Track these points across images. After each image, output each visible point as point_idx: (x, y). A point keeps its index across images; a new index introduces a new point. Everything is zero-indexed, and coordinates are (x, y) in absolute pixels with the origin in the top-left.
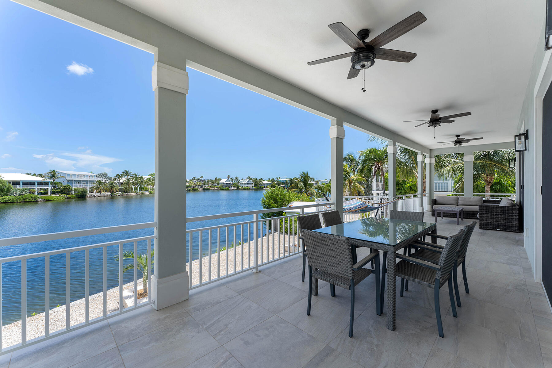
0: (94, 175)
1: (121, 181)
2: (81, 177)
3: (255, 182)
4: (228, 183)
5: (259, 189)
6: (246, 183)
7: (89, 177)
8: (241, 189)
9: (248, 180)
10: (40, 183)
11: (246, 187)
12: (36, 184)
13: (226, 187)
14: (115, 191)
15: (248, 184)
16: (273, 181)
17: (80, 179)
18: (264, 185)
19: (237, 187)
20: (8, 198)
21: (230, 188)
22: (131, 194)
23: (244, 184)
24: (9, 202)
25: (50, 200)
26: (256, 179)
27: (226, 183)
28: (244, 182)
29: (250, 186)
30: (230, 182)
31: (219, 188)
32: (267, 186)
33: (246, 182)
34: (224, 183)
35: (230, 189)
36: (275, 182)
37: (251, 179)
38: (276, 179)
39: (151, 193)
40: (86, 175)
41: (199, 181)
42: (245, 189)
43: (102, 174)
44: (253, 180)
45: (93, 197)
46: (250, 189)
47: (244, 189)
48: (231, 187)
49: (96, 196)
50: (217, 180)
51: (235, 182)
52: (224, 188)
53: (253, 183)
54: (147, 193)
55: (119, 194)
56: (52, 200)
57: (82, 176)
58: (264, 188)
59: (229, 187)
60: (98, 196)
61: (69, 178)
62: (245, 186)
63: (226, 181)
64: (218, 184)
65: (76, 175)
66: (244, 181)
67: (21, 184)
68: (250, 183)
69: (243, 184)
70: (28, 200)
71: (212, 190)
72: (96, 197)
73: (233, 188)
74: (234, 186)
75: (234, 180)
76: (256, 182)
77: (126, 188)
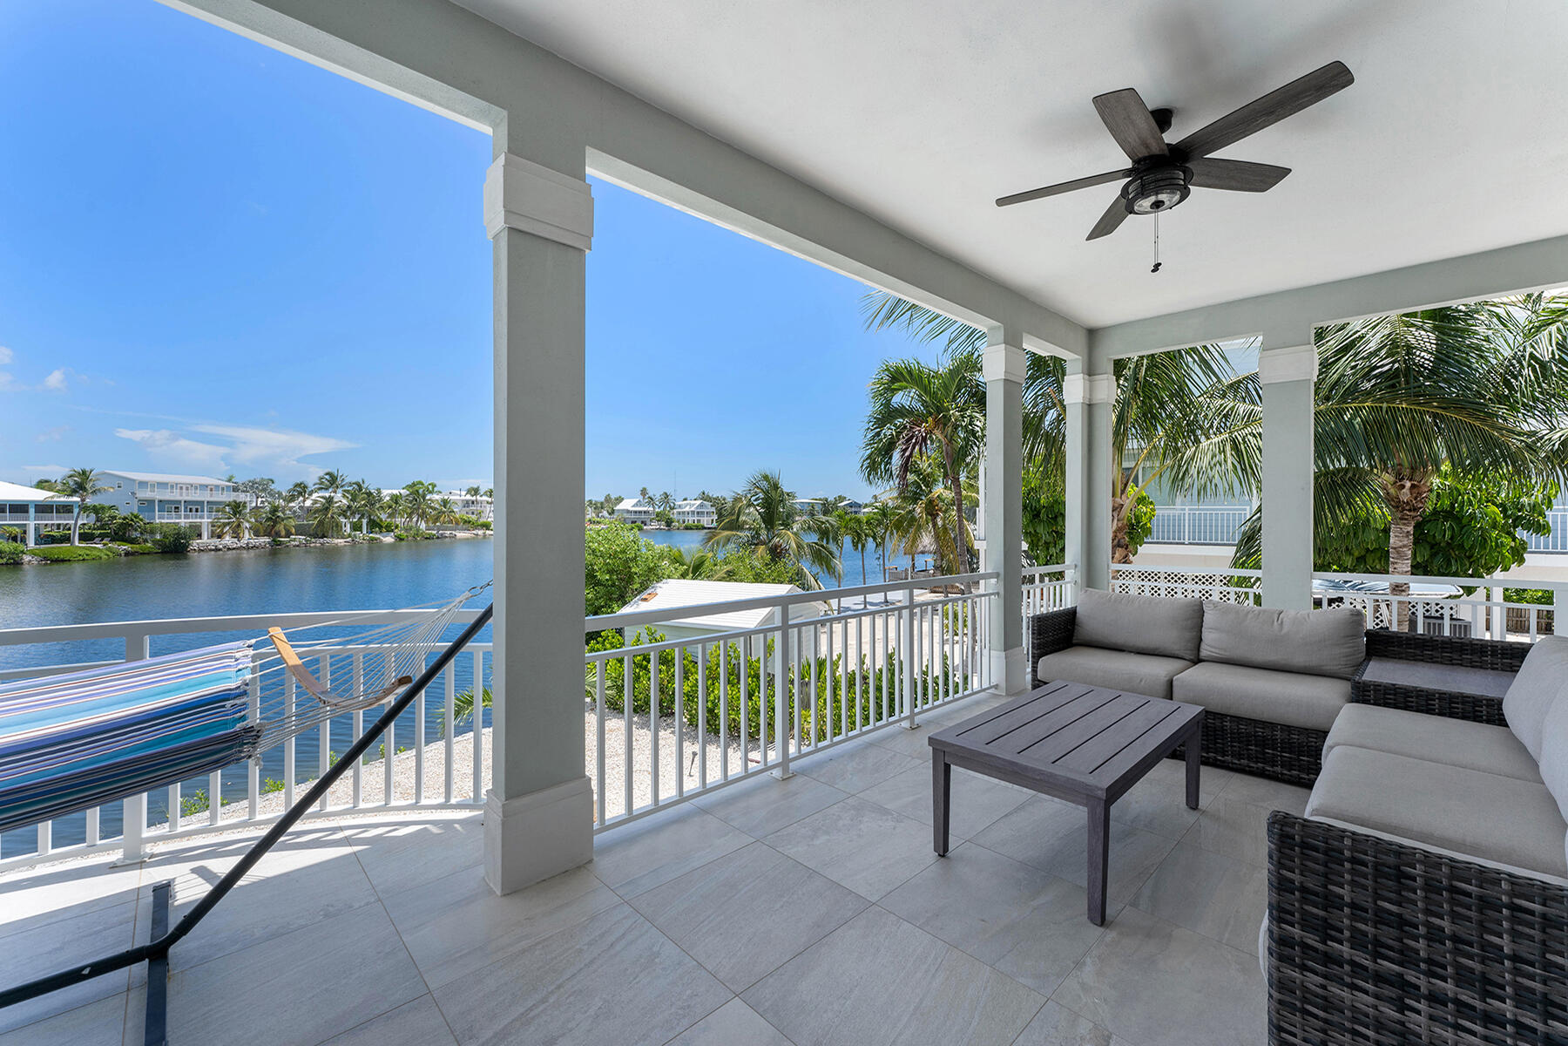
0: (227, 486)
1: (308, 503)
2: (184, 490)
3: (721, 509)
4: (640, 512)
6: (693, 512)
7: (211, 490)
8: (678, 529)
9: (699, 502)
10: (43, 508)
11: (694, 521)
12: (32, 510)
13: (635, 522)
14: (283, 533)
15: (698, 513)
17: (181, 495)
19: (667, 522)
21: (645, 525)
22: (336, 541)
23: (688, 513)
25: (63, 561)
27: (636, 512)
28: (687, 509)
29: (705, 521)
30: (645, 509)
33: (693, 509)
34: (628, 511)
37: (709, 499)
39: (402, 540)
40: (201, 485)
42: (691, 529)
43: (254, 483)
44: (714, 501)
45: (211, 550)
46: (705, 528)
47: (687, 528)
48: (648, 523)
49: (221, 547)
50: (610, 503)
51: (659, 507)
53: (713, 509)
54: (389, 539)
55: (297, 543)
56: (69, 560)
57: (187, 489)
59: (642, 522)
60: (229, 549)
61: (146, 494)
62: (691, 519)
63: (634, 506)
64: (610, 514)
65: (167, 484)
66: (687, 504)
68: (705, 510)
69: (684, 513)
72: (220, 550)
73: (654, 526)
74: (658, 521)
75: (658, 503)
76: (724, 507)
77: (321, 523)
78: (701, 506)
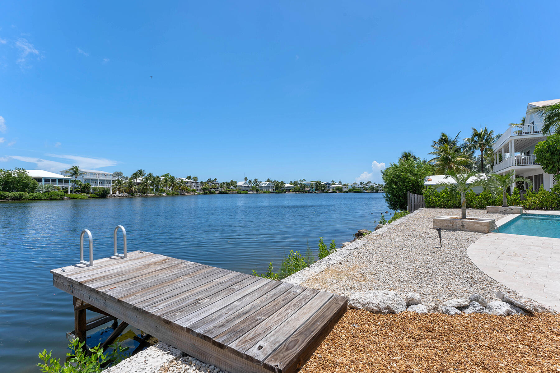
0: (110, 174)
1: (138, 181)
2: (98, 175)
3: (276, 186)
4: (246, 186)
5: (282, 193)
6: (266, 186)
7: (106, 175)
8: (261, 193)
9: (268, 183)
10: (60, 181)
11: (266, 190)
13: (244, 190)
15: (268, 187)
16: (296, 183)
17: (96, 177)
18: (287, 189)
19: (256, 190)
20: (34, 194)
22: (150, 195)
23: (264, 187)
24: (37, 200)
25: (75, 199)
26: (278, 181)
27: (244, 186)
28: (263, 185)
29: (271, 190)
31: (237, 192)
32: (290, 190)
34: (242, 186)
35: (248, 193)
36: (299, 186)
37: (271, 181)
38: (300, 182)
40: (102, 174)
41: (214, 184)
42: (266, 193)
43: (117, 173)
45: (113, 197)
46: (271, 193)
47: (264, 193)
48: (249, 191)
49: (116, 196)
50: (233, 183)
51: (254, 185)
52: (243, 192)
53: (274, 186)
54: (164, 195)
55: (138, 195)
56: (76, 199)
58: (287, 192)
60: (118, 197)
61: (86, 177)
63: (243, 184)
64: (235, 187)
65: (93, 173)
67: (43, 181)
68: (271, 186)
69: (262, 187)
70: (55, 197)
71: (229, 193)
73: (251, 192)
75: (253, 183)
76: (278, 185)
78: (269, 184)
